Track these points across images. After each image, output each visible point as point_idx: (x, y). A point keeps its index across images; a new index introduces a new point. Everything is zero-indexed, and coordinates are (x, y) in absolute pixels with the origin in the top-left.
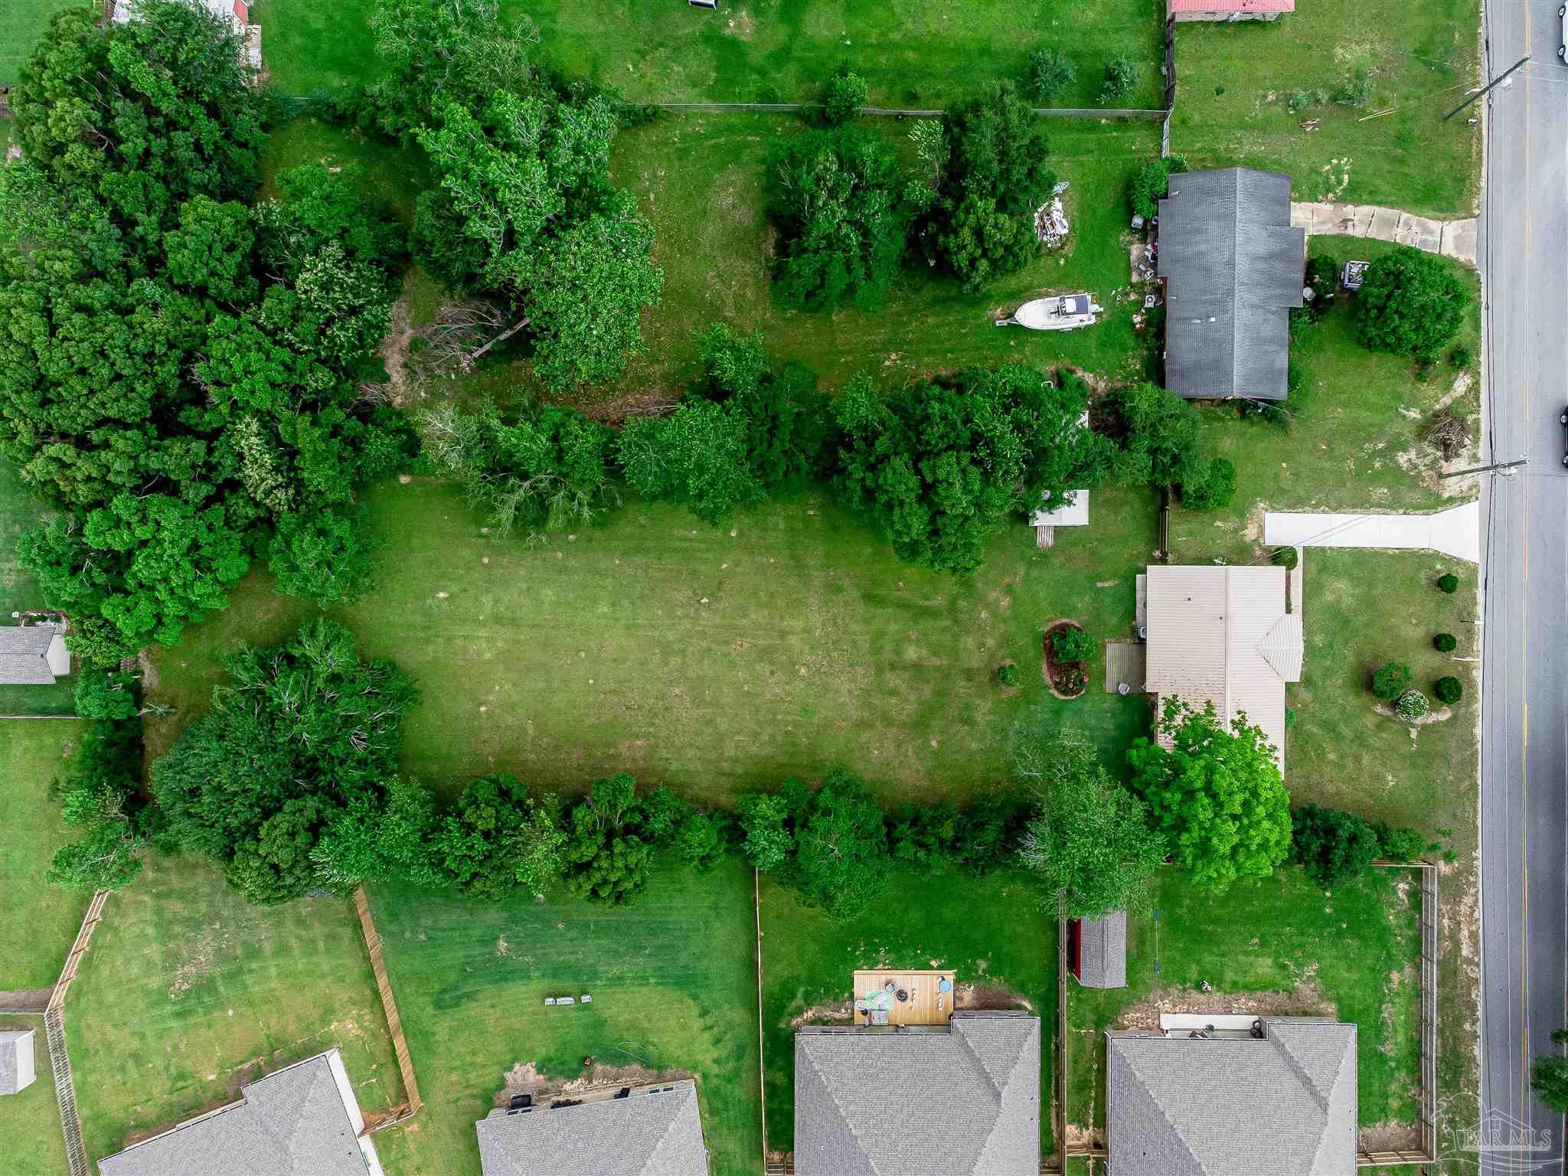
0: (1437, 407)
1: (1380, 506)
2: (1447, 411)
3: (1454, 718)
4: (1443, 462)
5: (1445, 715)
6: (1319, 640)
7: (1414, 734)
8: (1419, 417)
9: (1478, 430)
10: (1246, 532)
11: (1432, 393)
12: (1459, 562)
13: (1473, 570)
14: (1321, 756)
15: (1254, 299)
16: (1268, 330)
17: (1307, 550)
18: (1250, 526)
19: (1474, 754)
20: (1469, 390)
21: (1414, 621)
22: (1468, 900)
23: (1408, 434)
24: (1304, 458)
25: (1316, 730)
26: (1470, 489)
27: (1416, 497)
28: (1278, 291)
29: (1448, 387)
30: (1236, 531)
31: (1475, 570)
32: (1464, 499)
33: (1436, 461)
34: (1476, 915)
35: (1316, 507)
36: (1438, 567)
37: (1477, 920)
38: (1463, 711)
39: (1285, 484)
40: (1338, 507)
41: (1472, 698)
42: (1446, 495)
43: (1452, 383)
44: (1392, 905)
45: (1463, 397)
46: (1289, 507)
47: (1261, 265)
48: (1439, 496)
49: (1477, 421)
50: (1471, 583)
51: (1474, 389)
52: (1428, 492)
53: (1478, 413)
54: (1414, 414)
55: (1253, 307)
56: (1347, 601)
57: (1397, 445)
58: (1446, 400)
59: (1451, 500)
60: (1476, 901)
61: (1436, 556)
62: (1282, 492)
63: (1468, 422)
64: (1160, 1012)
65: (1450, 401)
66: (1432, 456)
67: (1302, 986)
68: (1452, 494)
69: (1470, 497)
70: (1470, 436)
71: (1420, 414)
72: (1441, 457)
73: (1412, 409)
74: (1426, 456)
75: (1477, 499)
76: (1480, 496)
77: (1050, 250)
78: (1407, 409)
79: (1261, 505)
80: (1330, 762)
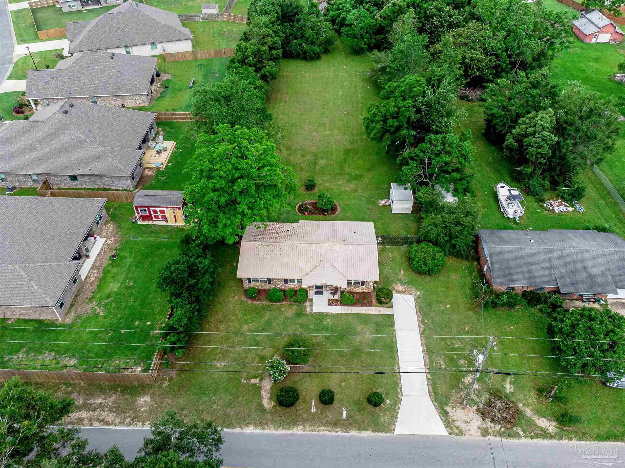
0: (520, 405)
1: (431, 362)
2: (518, 412)
3: (263, 410)
4: (475, 408)
5: (267, 403)
6: (329, 321)
7: (253, 381)
8: (508, 391)
9: (510, 436)
10: (399, 285)
11: (530, 400)
12: (394, 417)
14: (246, 322)
17: (392, 316)
18: (403, 287)
19: (232, 426)
20: (543, 430)
21: (343, 384)
22: (111, 417)
23: (491, 383)
24: (455, 317)
25: (266, 319)
26: (457, 428)
27: (442, 389)
29: (540, 413)
30: (399, 280)
31: (388, 431)
32: (448, 423)
33: (475, 403)
34: (96, 424)
35: (423, 322)
36: (388, 402)
37: (91, 425)
38: (269, 416)
39: (435, 307)
40: (424, 335)
41: (280, 425)
42: (448, 409)
43: (545, 417)
44: (126, 363)
45: (535, 425)
46: (420, 307)
48: (447, 404)
49: (518, 436)
50: (377, 427)
51: (544, 434)
52: (448, 397)
53: (526, 437)
54: (509, 388)
55: (550, 261)
56: (358, 338)
58: (528, 412)
59: (445, 413)
60: (108, 424)
61: (397, 402)
62: (430, 305)
63: (514, 429)
64: (107, 238)
65: (528, 415)
66: (478, 400)
67: (91, 305)
68: (450, 413)
69: (451, 428)
70: (503, 429)
71: (510, 392)
72: (478, 406)
73: (512, 386)
74: (477, 396)
75: (450, 434)
76: (453, 436)
77: (543, 206)
78: (511, 383)
79: (418, 293)
80: (241, 327)
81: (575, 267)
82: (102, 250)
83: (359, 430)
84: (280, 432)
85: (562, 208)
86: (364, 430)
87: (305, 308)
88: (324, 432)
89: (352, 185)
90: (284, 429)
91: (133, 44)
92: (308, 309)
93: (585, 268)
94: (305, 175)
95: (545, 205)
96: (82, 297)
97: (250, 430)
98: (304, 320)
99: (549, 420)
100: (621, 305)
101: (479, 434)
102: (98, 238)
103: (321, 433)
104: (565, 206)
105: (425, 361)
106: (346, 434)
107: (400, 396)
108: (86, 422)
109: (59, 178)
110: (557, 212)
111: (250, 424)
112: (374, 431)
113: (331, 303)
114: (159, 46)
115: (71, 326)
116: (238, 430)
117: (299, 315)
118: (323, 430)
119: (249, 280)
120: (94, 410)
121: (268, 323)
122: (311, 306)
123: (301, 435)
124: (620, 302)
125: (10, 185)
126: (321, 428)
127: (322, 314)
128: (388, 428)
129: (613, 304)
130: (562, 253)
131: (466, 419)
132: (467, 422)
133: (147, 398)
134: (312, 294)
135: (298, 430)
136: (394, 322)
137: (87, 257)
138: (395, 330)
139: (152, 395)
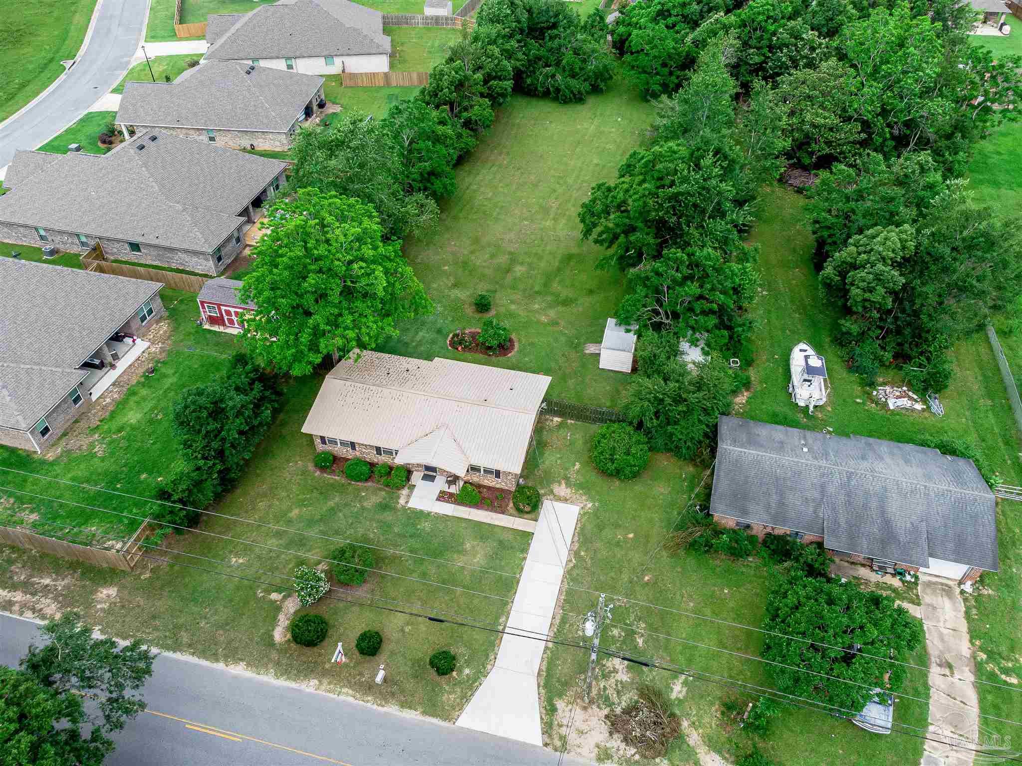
0: (685, 724)
1: (563, 621)
2: (676, 733)
3: (269, 642)
4: (606, 711)
5: (280, 634)
6: (426, 526)
7: (274, 596)
8: (673, 696)
10: (563, 486)
11: (706, 720)
12: (465, 698)
13: (447, 716)
14: (301, 504)
15: (831, 489)
16: (794, 500)
17: (530, 535)
18: (569, 490)
19: (215, 658)
21: (407, 629)
23: (650, 676)
24: (636, 557)
25: (331, 503)
26: (563, 738)
27: (563, 669)
28: (842, 521)
29: (713, 745)
30: (567, 479)
31: (447, 717)
32: (548, 728)
33: (610, 704)
34: (29, 614)
35: (577, 554)
36: (467, 671)
37: (21, 614)
38: (274, 655)
39: (607, 533)
40: (570, 575)
41: (285, 671)
42: (560, 704)
43: (719, 752)
44: (106, 532)
46: (582, 529)
47: (874, 504)
48: (560, 695)
50: (433, 708)
52: (566, 684)
54: (677, 690)
55: (823, 488)
56: (460, 561)
57: (637, 663)
58: (694, 737)
59: (551, 710)
61: (481, 673)
62: (600, 528)
63: (658, 760)
64: (153, 343)
65: (691, 743)
66: (616, 700)
67: (91, 439)
68: (560, 711)
69: (550, 736)
70: (637, 757)
71: (677, 698)
72: (612, 710)
73: (685, 690)
74: (618, 692)
75: (546, 745)
76: (549, 750)
77: (869, 394)
78: (685, 683)
79: (590, 505)
80: (290, 509)
81: (865, 506)
82: (138, 359)
83: (404, 705)
84: (283, 683)
85: (905, 402)
86: (410, 708)
87: (399, 497)
88: (346, 697)
89: (552, 313)
90: (289, 678)
91: (298, 54)
92: (402, 501)
93: (883, 512)
94: (482, 289)
95: (875, 393)
96: (83, 424)
97: (239, 670)
98: (388, 516)
99: (724, 758)
100: (943, 590)
101: (593, 755)
102: (138, 341)
103: (342, 697)
104: (910, 398)
105: (553, 618)
106: (380, 708)
107: (489, 667)
108: (16, 608)
109: (116, 245)
110: (892, 407)
111: (242, 660)
112: (424, 713)
113: (443, 497)
114: (338, 61)
115: (52, 464)
116: (221, 666)
117: (384, 507)
118: (347, 694)
119: (323, 439)
120: (33, 594)
121: (333, 511)
122: (409, 496)
123: (310, 694)
124: (942, 584)
125: (49, 247)
126: (345, 690)
127: (421, 512)
128: (448, 713)
129: (929, 584)
130: (849, 478)
131: (584, 727)
132: (581, 733)
133: (113, 591)
134: (417, 478)
135: (309, 687)
136: (529, 544)
137: (113, 366)
138: (525, 558)
139: (122, 588)
